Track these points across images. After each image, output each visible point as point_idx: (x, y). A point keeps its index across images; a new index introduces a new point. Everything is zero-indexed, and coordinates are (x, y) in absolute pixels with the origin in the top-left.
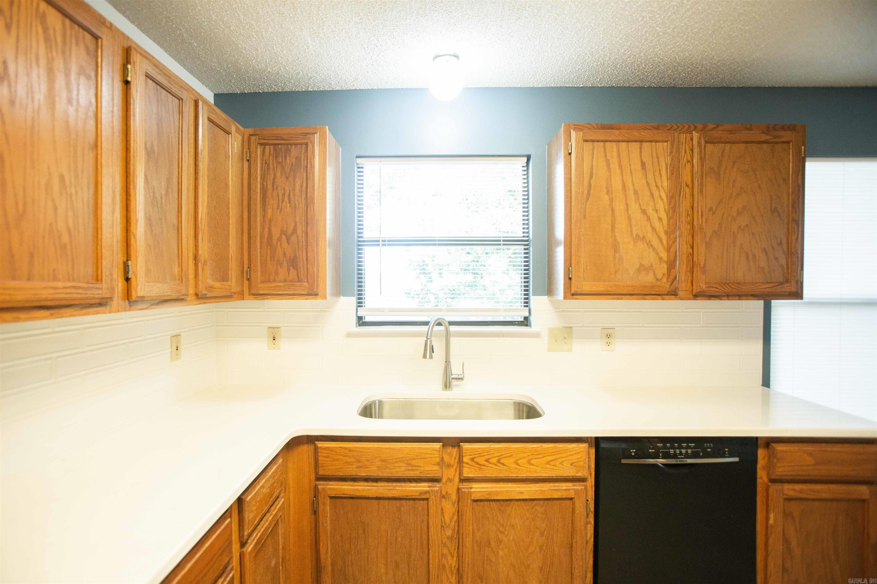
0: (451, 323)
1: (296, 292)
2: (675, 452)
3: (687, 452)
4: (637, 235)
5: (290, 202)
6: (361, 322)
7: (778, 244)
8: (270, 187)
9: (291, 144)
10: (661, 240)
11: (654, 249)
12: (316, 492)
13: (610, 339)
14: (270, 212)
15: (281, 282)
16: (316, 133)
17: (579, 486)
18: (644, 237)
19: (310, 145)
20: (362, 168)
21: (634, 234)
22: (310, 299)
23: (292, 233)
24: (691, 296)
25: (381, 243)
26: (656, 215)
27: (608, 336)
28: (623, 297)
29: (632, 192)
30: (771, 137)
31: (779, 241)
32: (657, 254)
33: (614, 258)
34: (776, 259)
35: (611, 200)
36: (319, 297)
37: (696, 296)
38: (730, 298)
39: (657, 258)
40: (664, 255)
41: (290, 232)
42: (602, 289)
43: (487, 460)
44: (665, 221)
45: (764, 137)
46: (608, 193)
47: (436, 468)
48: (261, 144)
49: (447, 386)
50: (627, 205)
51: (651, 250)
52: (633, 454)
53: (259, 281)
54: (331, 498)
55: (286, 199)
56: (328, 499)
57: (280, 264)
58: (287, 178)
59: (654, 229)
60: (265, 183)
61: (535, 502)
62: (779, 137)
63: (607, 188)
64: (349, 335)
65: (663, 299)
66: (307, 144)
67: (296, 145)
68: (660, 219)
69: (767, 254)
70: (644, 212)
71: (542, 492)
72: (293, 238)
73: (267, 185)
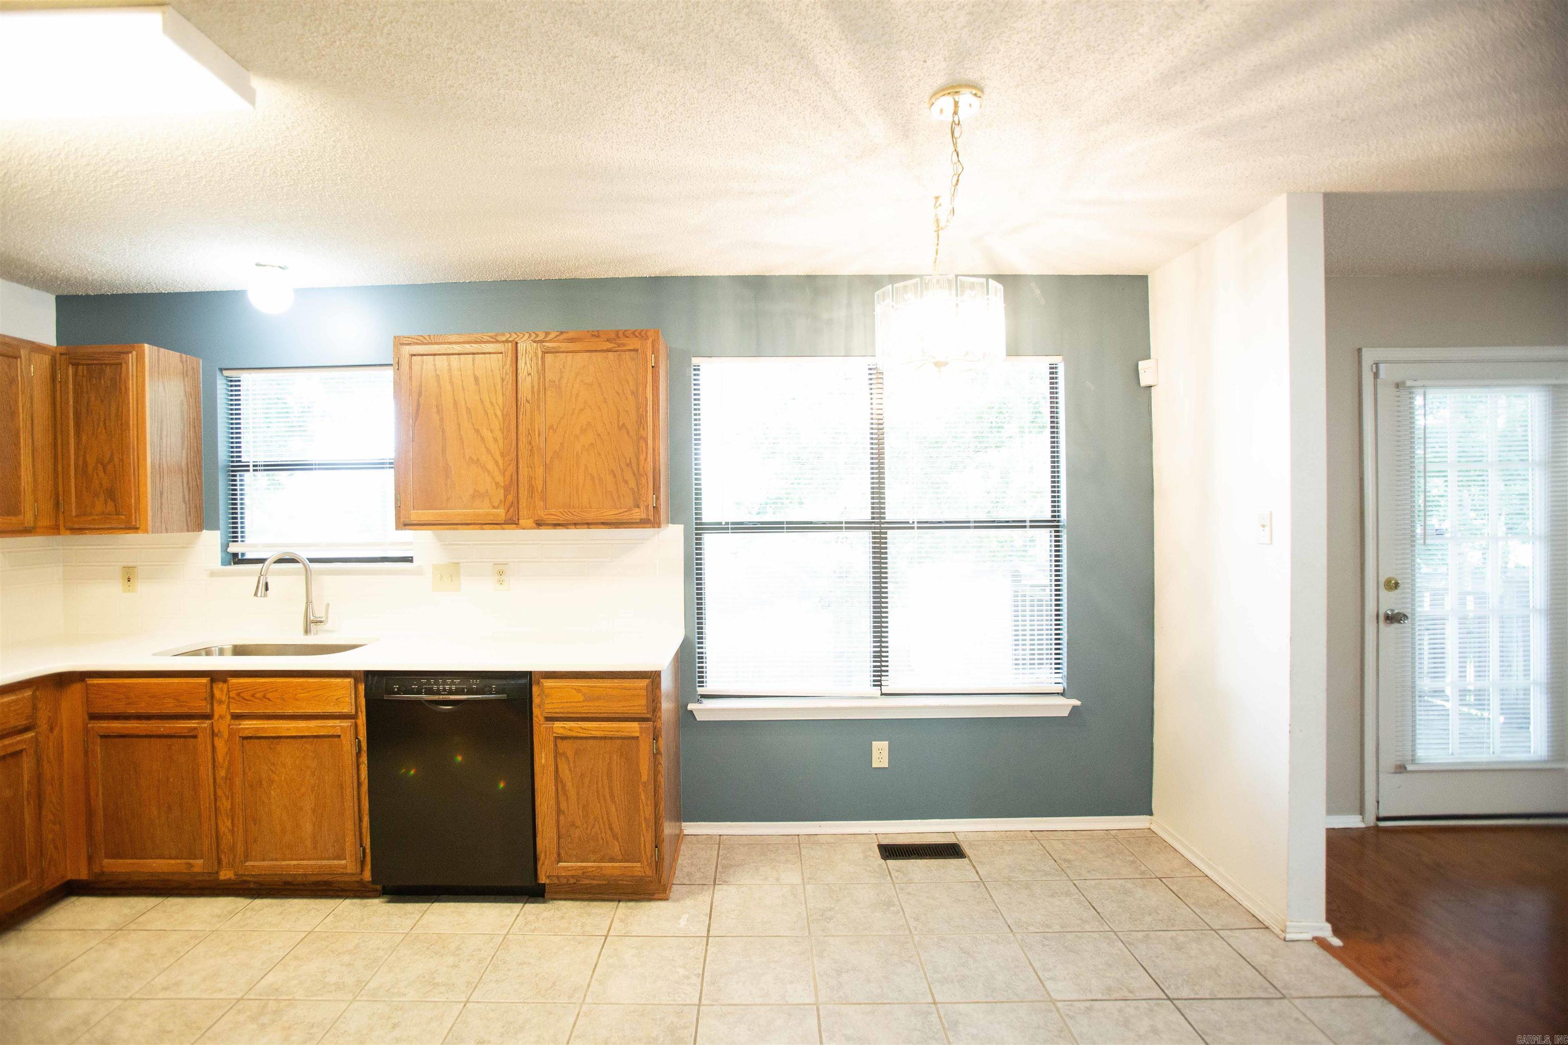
0: (312, 560)
1: (113, 526)
2: (438, 688)
3: (450, 688)
4: (470, 458)
5: (105, 428)
6: (236, 559)
7: (627, 465)
8: (84, 411)
9: (106, 364)
10: (497, 463)
11: (489, 472)
12: (86, 731)
13: (502, 577)
14: (84, 438)
15: (97, 515)
16: (131, 352)
17: (346, 723)
18: (478, 459)
19: (124, 365)
20: (239, 381)
21: (467, 457)
22: (131, 533)
23: (109, 463)
24: (534, 525)
25: (251, 468)
26: (490, 434)
27: (501, 573)
28: (459, 526)
29: (464, 410)
30: (615, 345)
31: (628, 461)
32: (493, 478)
33: (446, 484)
34: (626, 482)
35: (442, 420)
36: (139, 531)
37: (539, 524)
38: (578, 526)
39: (493, 484)
40: (500, 479)
41: (106, 461)
42: (433, 519)
43: (253, 696)
44: (501, 442)
45: (609, 345)
46: (438, 412)
47: (203, 703)
48: (73, 364)
49: (307, 631)
50: (459, 424)
51: (486, 474)
52: (396, 690)
53: (74, 514)
54: (102, 737)
55: (101, 424)
56: (99, 738)
57: (96, 495)
58: (102, 401)
59: (488, 451)
60: (78, 407)
61: (304, 740)
62: (624, 345)
63: (437, 406)
64: (213, 574)
65: (503, 529)
66: (121, 364)
67: (111, 365)
68: (495, 440)
69: (615, 476)
70: (477, 431)
71: (309, 728)
72: (110, 468)
73: (81, 410)
